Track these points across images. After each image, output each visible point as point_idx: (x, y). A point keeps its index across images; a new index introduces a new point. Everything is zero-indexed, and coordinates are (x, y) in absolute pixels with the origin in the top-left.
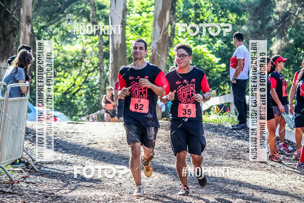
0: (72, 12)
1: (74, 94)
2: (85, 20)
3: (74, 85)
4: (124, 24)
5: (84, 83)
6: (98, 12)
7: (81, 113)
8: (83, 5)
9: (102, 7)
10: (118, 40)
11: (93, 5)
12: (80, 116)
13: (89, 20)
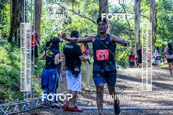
0: (122, 33)
1: (124, 59)
2: (127, 35)
3: (124, 56)
4: (139, 36)
5: (127, 55)
6: (131, 32)
7: (127, 65)
8: (126, 30)
9: (132, 31)
10: (138, 41)
11: (129, 30)
12: (127, 66)
13: (128, 35)
